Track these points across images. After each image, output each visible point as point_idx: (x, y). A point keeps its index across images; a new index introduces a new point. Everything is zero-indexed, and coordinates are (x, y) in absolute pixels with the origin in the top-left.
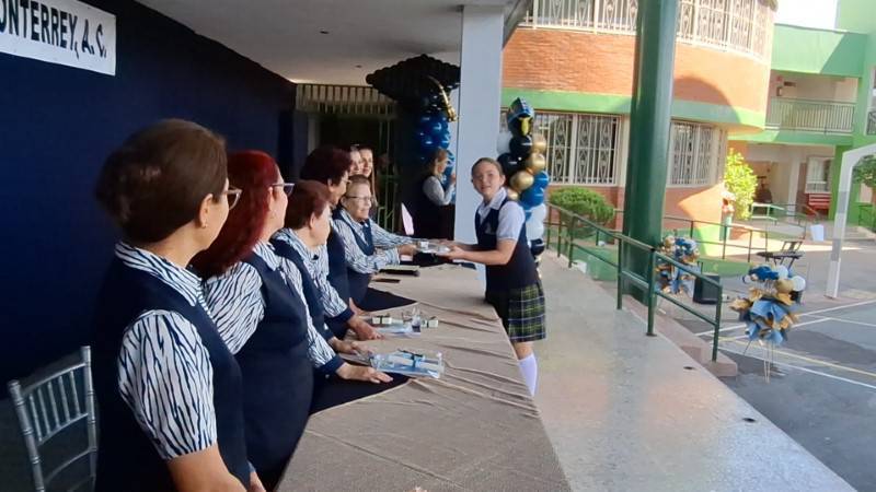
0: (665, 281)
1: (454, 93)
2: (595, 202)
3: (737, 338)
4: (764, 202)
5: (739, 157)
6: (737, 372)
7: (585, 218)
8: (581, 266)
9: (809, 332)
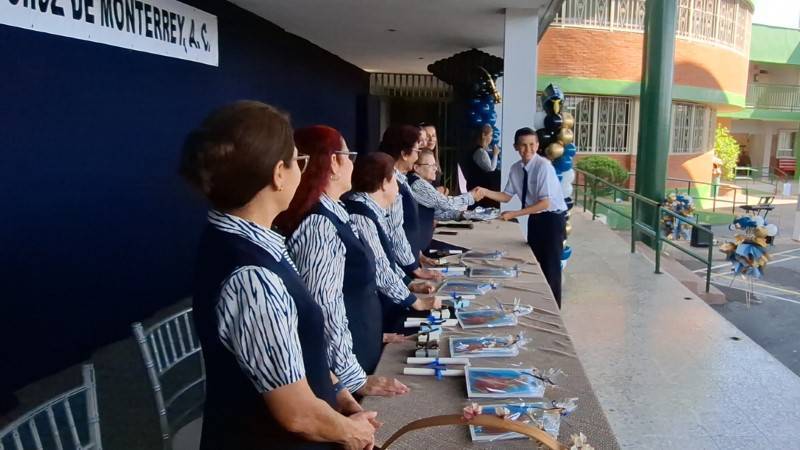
0: (669, 229)
1: (499, 79)
2: (613, 167)
3: (725, 274)
4: (744, 165)
5: (725, 130)
6: (725, 301)
7: (605, 180)
8: (603, 219)
9: (780, 268)
